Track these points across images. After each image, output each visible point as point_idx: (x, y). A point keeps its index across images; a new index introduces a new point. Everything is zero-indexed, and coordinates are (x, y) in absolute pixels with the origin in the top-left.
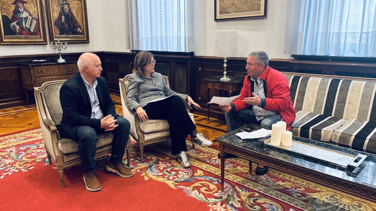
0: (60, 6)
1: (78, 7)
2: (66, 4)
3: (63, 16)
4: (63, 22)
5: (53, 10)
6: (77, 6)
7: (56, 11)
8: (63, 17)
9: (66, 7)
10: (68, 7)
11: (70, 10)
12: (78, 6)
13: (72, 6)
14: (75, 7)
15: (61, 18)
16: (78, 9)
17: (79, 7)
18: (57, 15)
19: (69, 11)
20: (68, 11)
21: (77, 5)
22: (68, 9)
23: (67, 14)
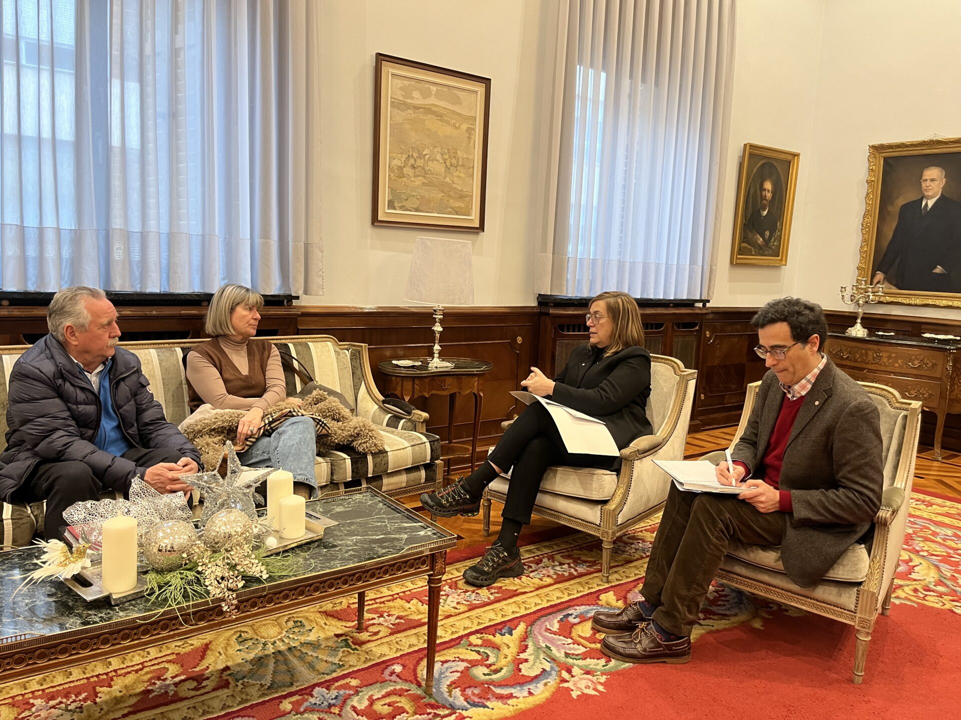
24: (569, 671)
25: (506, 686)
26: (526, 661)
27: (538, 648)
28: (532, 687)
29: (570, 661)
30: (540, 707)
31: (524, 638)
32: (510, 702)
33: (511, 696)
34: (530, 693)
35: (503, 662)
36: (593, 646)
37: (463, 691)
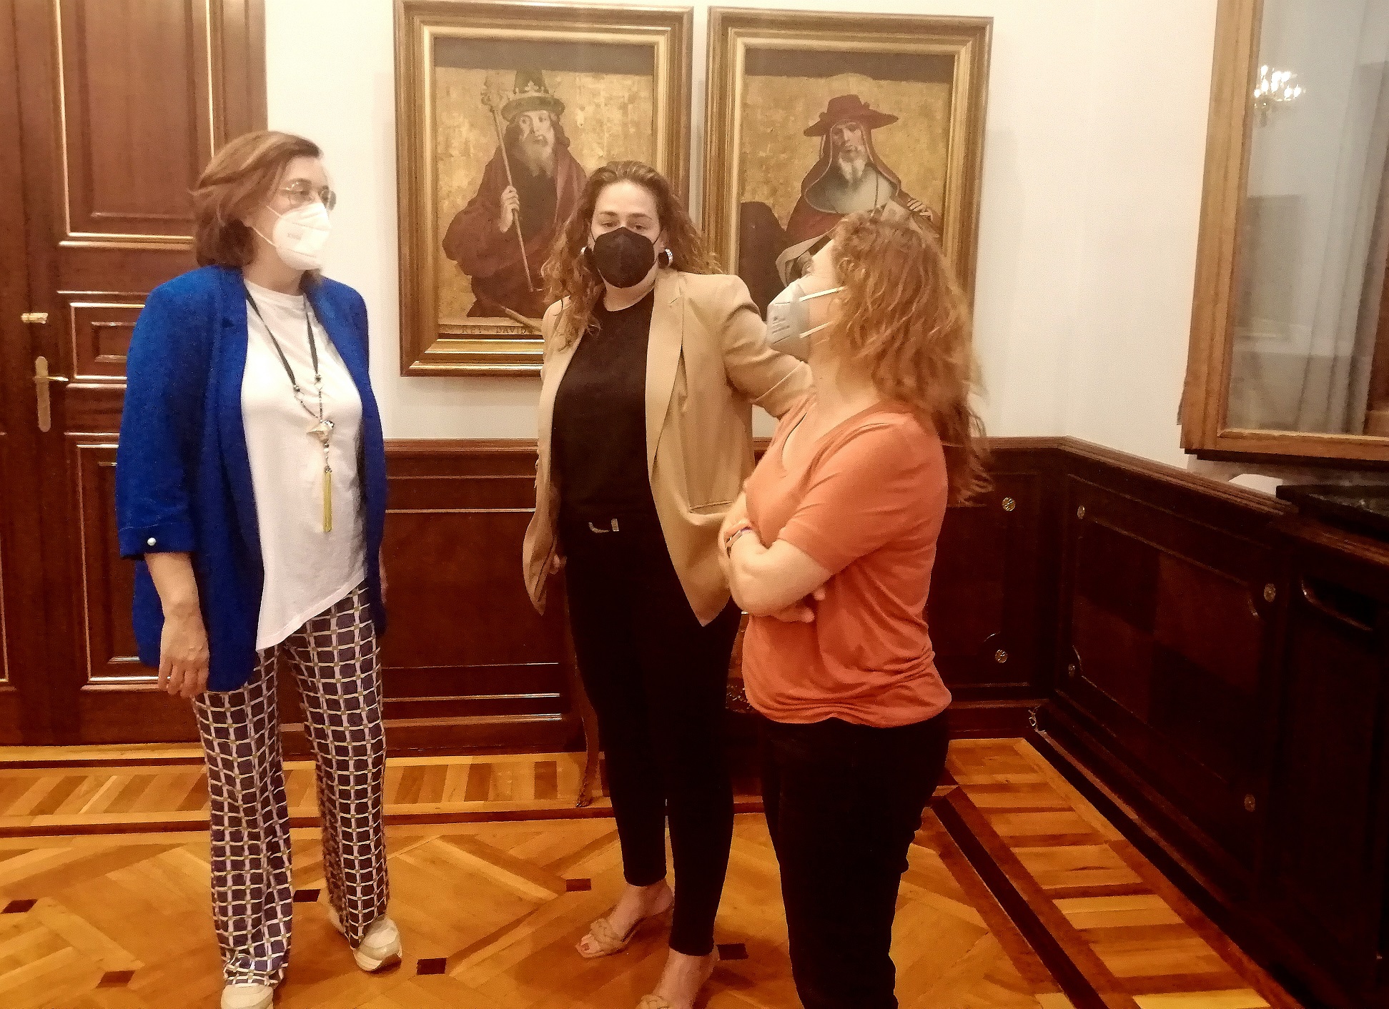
0: (499, 118)
1: (625, 125)
2: (543, 103)
3: (510, 188)
4: (505, 230)
5: (448, 145)
6: (617, 115)
7: (466, 152)
8: (510, 199)
9: (538, 124)
10: (556, 127)
11: (561, 143)
12: (625, 113)
13: (580, 117)
14: (601, 123)
15: (498, 205)
16: (626, 136)
17: (637, 124)
18: (470, 183)
19: (555, 151)
20: (547, 152)
21: (624, 107)
22: (550, 136)
23: (543, 171)
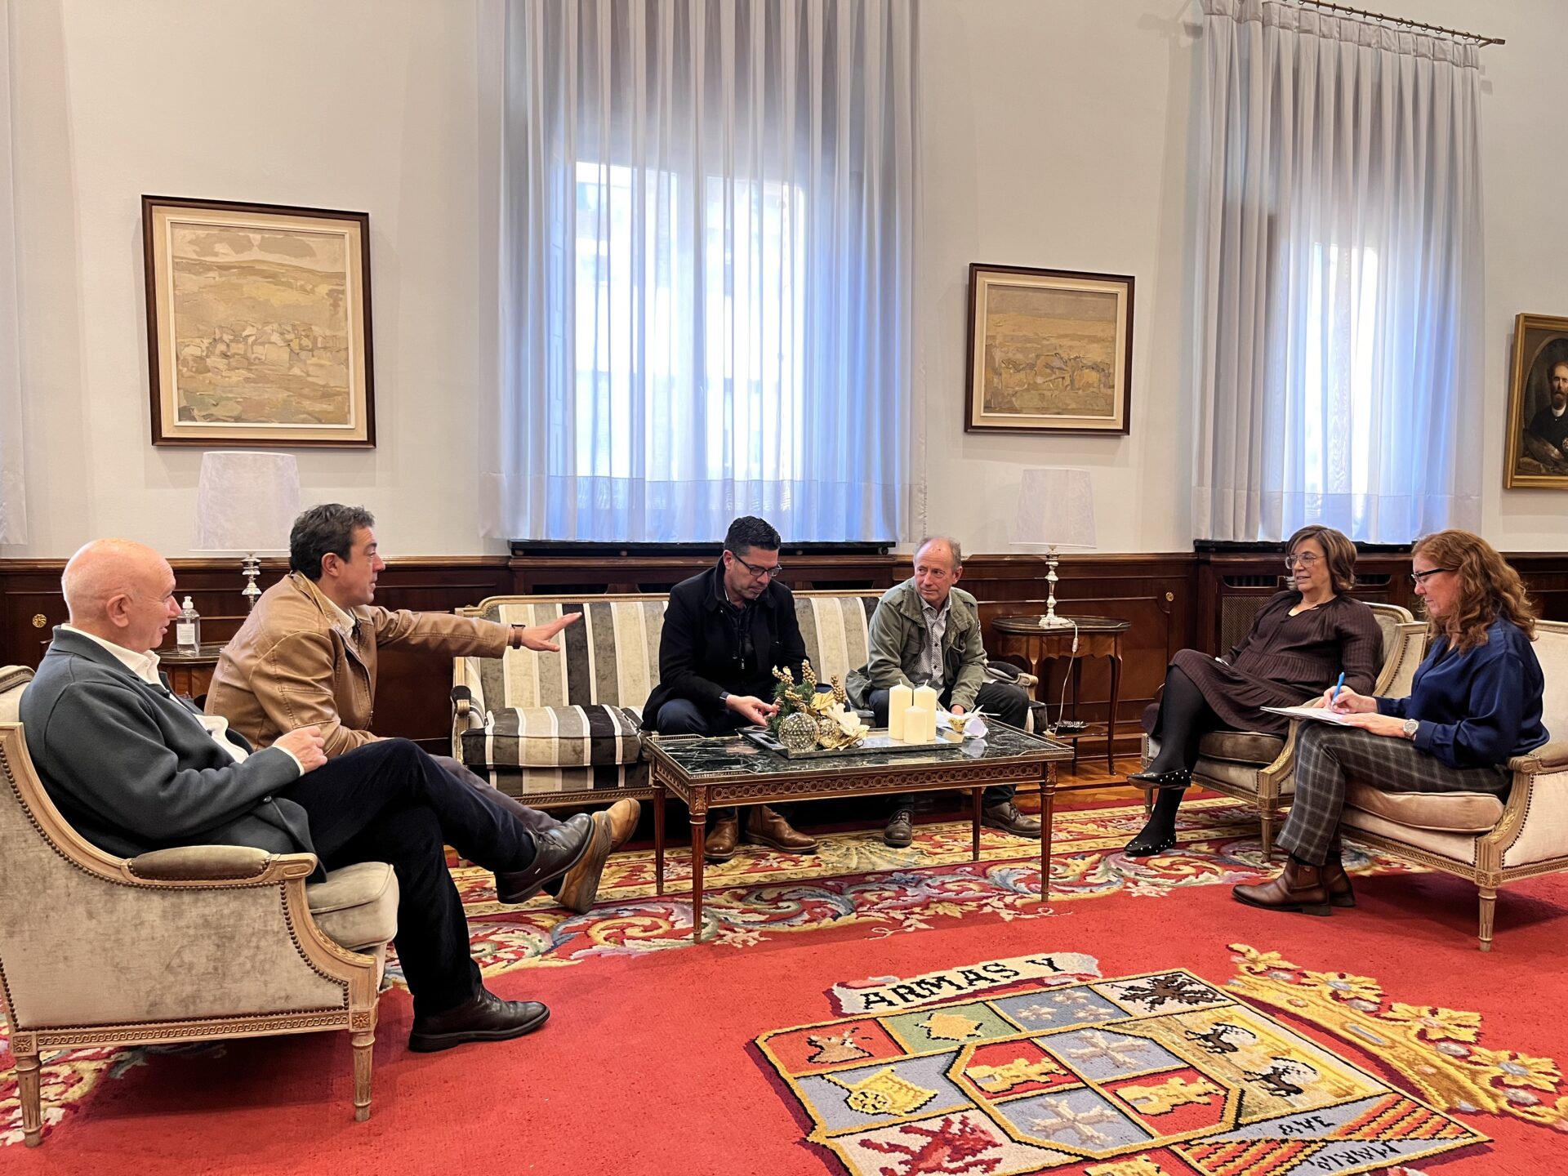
24: (1136, 883)
25: (1070, 886)
26: (1094, 874)
27: (1108, 870)
28: (1094, 889)
29: (1138, 877)
30: (1098, 899)
31: (1099, 861)
32: (1071, 894)
33: (1073, 891)
34: (1091, 891)
35: (1069, 872)
36: (1167, 872)
37: (1027, 886)
